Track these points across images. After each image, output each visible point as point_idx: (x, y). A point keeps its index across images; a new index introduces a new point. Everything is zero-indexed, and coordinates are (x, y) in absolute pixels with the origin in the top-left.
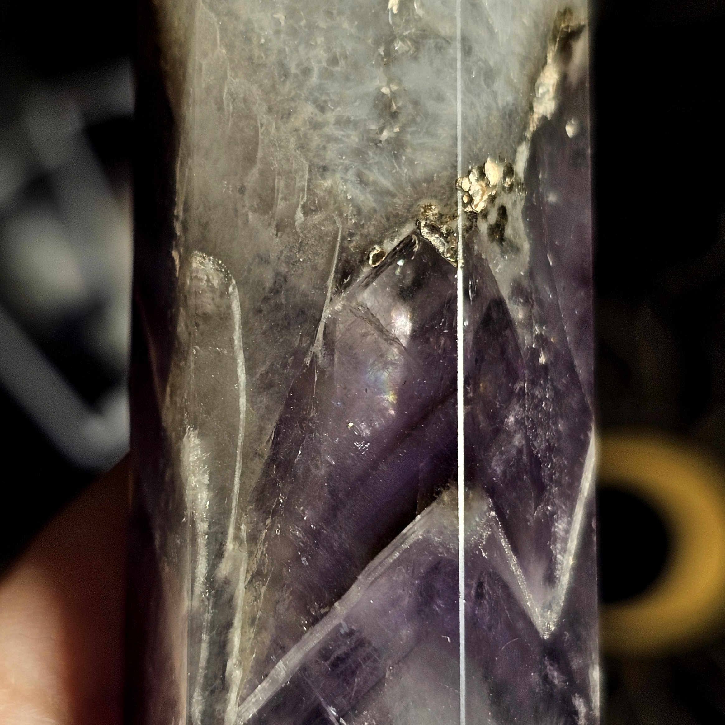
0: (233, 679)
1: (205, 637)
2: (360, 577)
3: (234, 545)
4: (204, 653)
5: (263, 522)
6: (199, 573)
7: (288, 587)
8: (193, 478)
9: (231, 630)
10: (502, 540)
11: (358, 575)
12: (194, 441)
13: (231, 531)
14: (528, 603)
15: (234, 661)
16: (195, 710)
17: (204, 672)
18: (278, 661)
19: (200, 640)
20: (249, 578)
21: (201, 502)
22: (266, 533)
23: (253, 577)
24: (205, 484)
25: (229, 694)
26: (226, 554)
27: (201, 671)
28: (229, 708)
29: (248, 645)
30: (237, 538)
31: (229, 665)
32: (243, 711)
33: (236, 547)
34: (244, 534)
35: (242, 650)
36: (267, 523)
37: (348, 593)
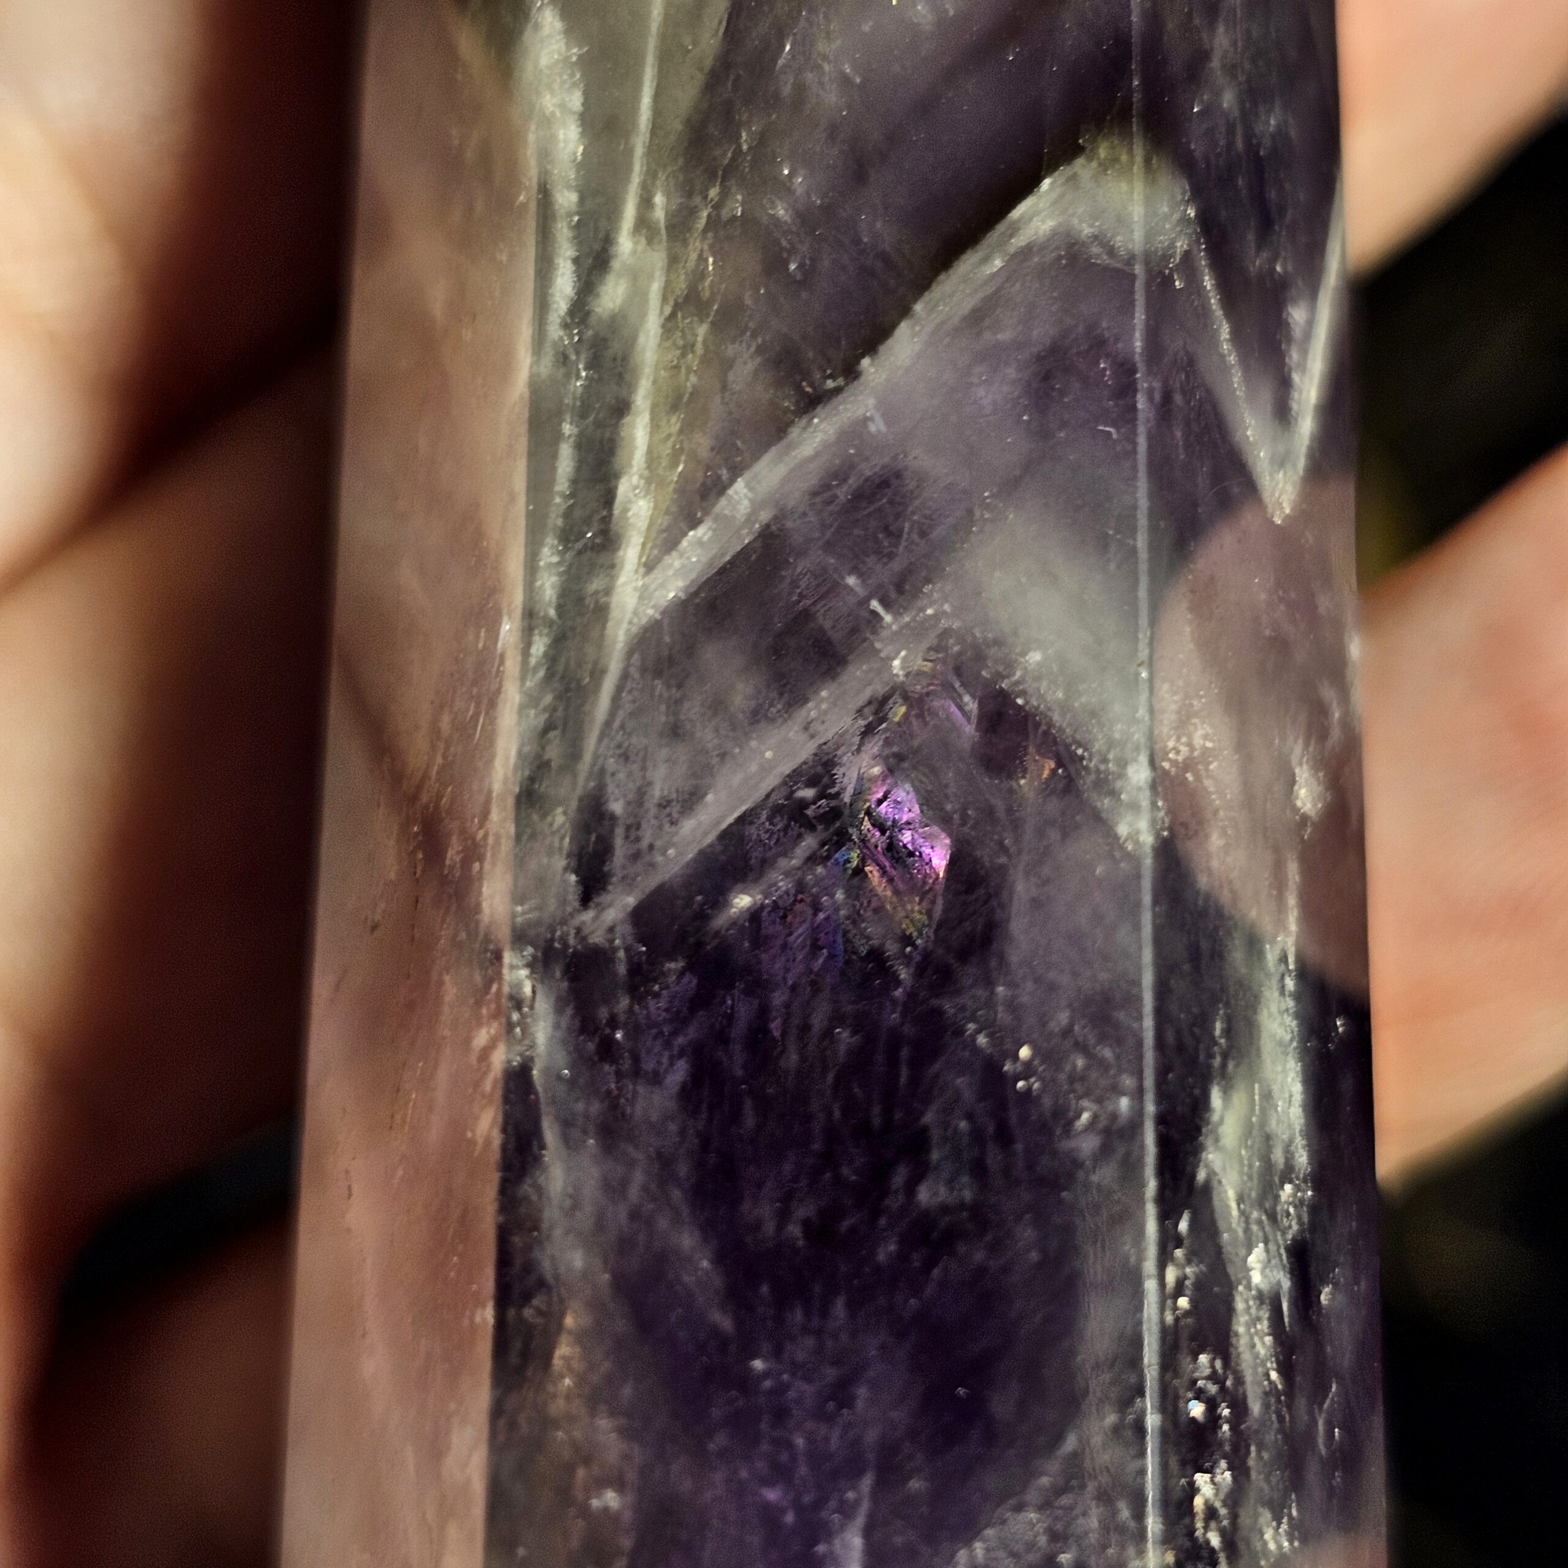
0: (631, 520)
1: (568, 428)
2: (918, 307)
3: (636, 243)
4: (565, 463)
5: (701, 192)
6: (558, 294)
7: (754, 336)
8: (548, 97)
9: (627, 420)
10: (1207, 278)
11: (915, 303)
12: (551, 23)
13: (629, 212)
14: (1249, 433)
15: (635, 479)
16: (543, 584)
17: (566, 502)
18: (732, 481)
19: (558, 437)
20: (668, 310)
21: (565, 148)
22: (709, 216)
23: (677, 307)
24: (574, 113)
25: (621, 553)
26: (616, 264)
27: (558, 500)
28: (622, 579)
29: (666, 450)
30: (643, 224)
31: (623, 488)
32: (653, 587)
33: (640, 248)
34: (659, 214)
35: (652, 458)
36: (710, 197)
37: (890, 342)
